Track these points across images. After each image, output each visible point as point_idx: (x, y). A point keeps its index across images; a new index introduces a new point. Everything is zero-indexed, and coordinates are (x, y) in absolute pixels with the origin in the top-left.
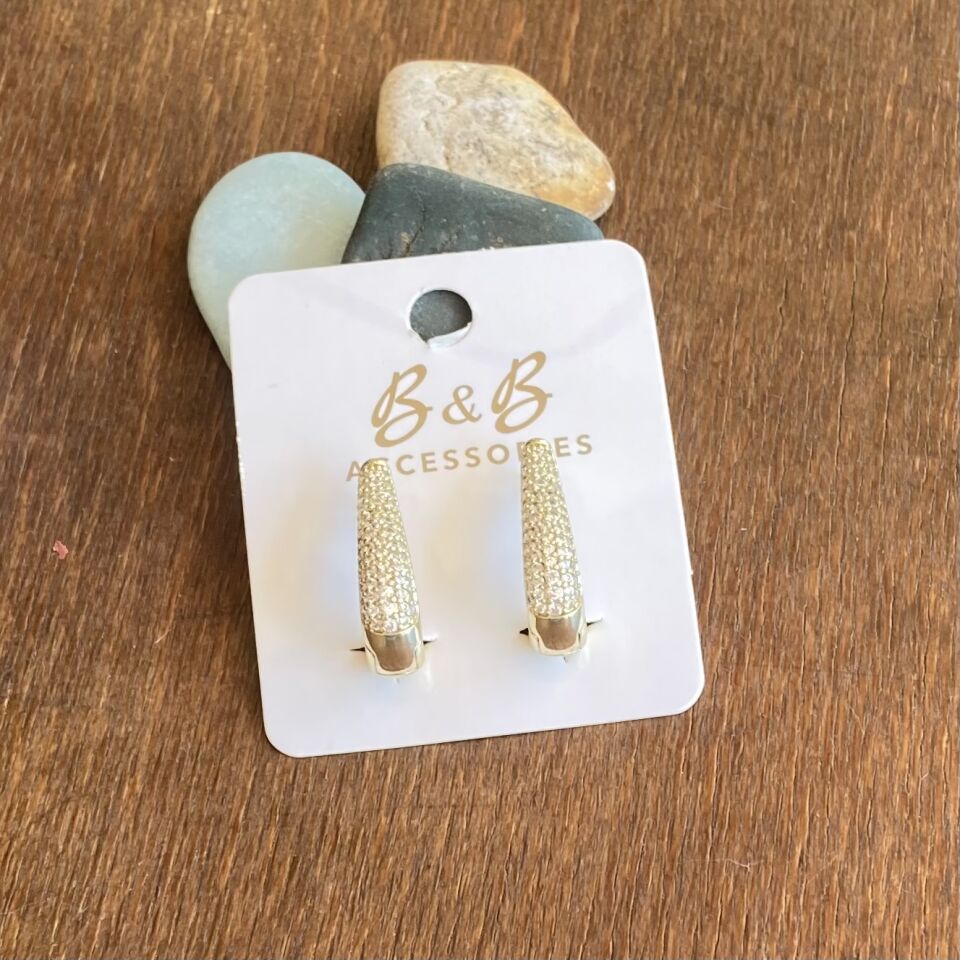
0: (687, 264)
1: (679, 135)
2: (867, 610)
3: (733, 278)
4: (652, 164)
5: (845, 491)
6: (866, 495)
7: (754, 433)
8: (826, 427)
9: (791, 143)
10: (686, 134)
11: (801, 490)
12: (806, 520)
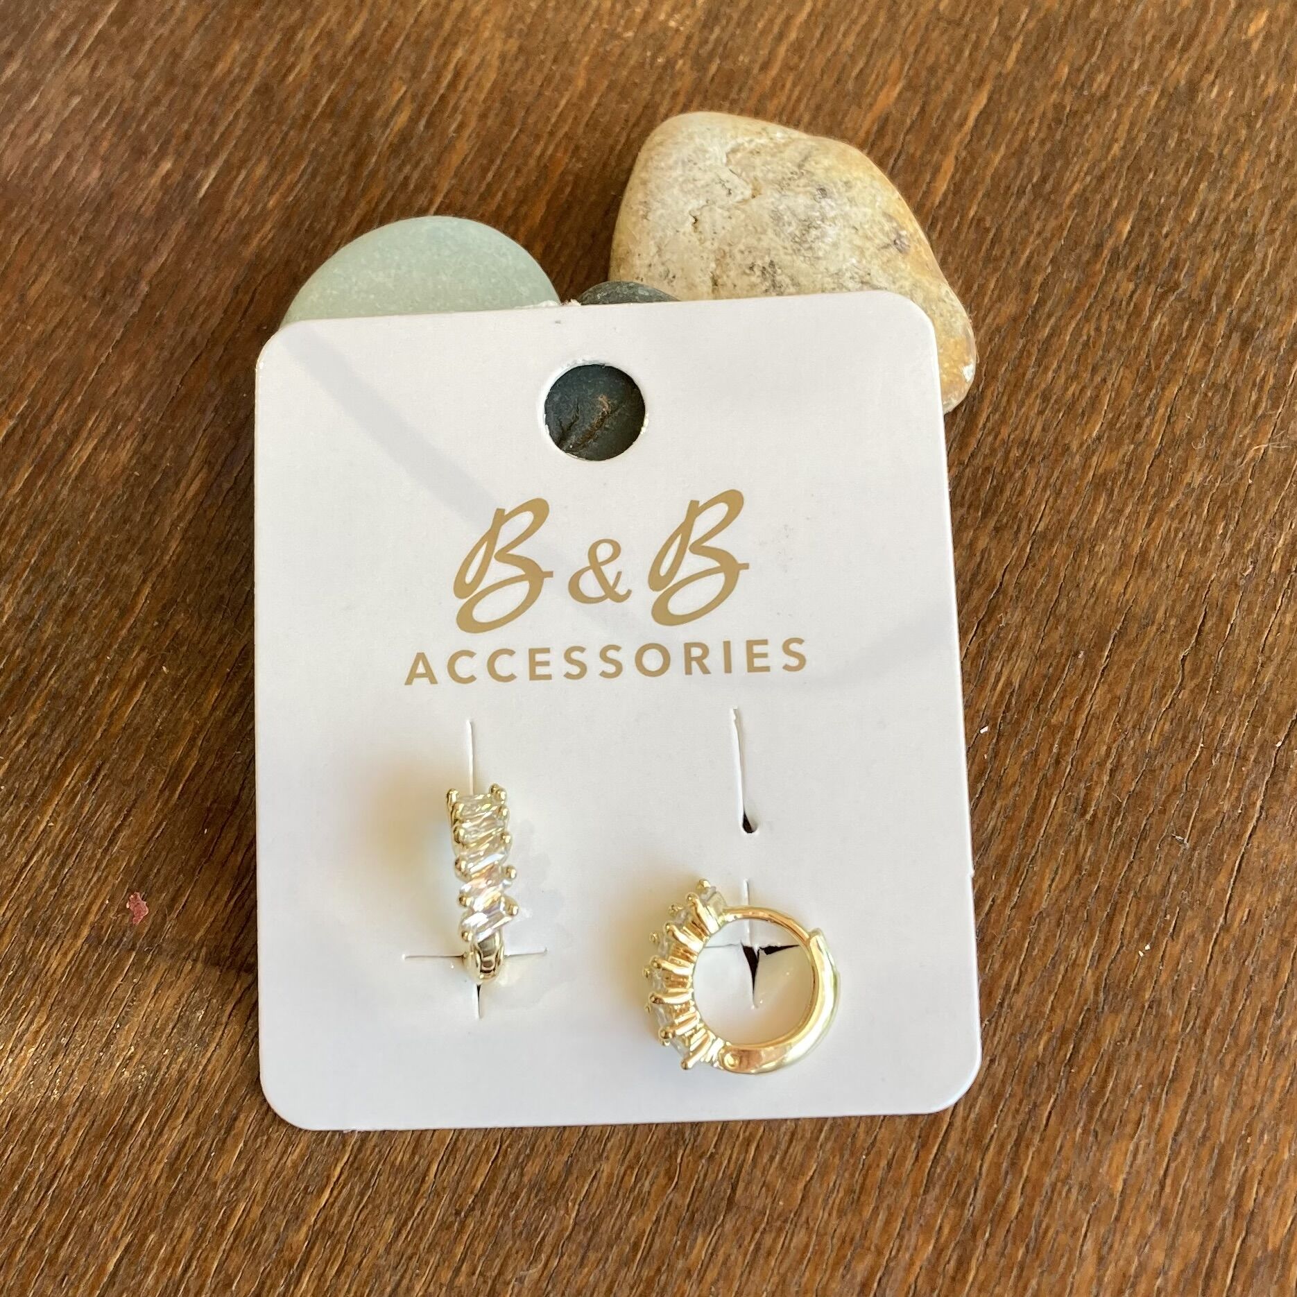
0: (1051, 545)
1: (1093, 326)
2: (1198, 1240)
3: (1119, 587)
4: (1039, 363)
5: (1212, 1012)
6: (1245, 1029)
7: (1087, 866)
8: (1208, 885)
9: (1271, 381)
10: (1104, 328)
11: (1138, 991)
12: (1134, 1044)
